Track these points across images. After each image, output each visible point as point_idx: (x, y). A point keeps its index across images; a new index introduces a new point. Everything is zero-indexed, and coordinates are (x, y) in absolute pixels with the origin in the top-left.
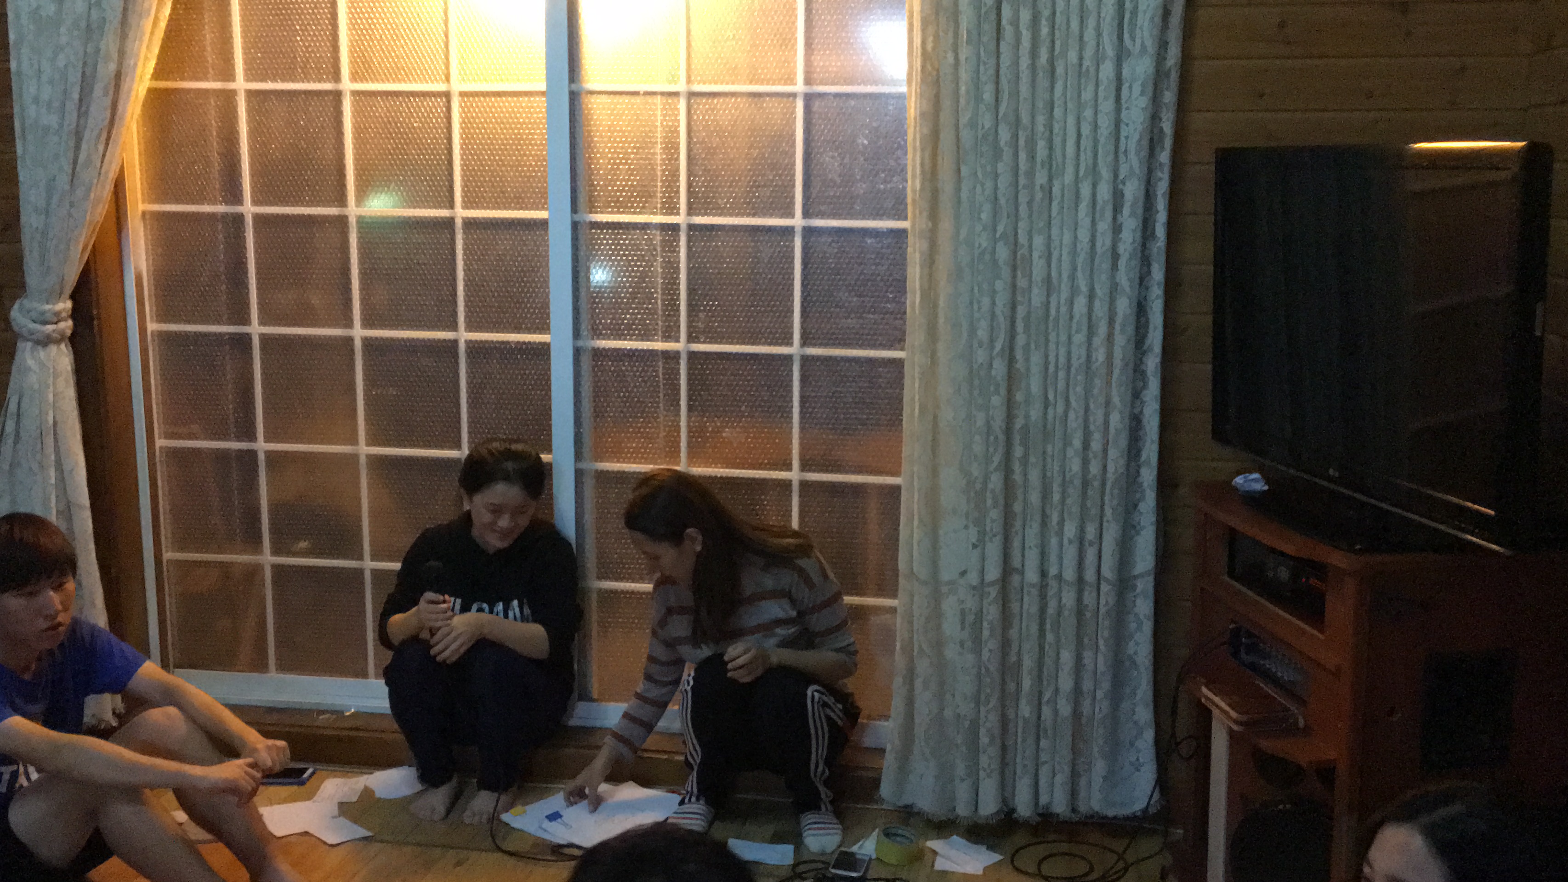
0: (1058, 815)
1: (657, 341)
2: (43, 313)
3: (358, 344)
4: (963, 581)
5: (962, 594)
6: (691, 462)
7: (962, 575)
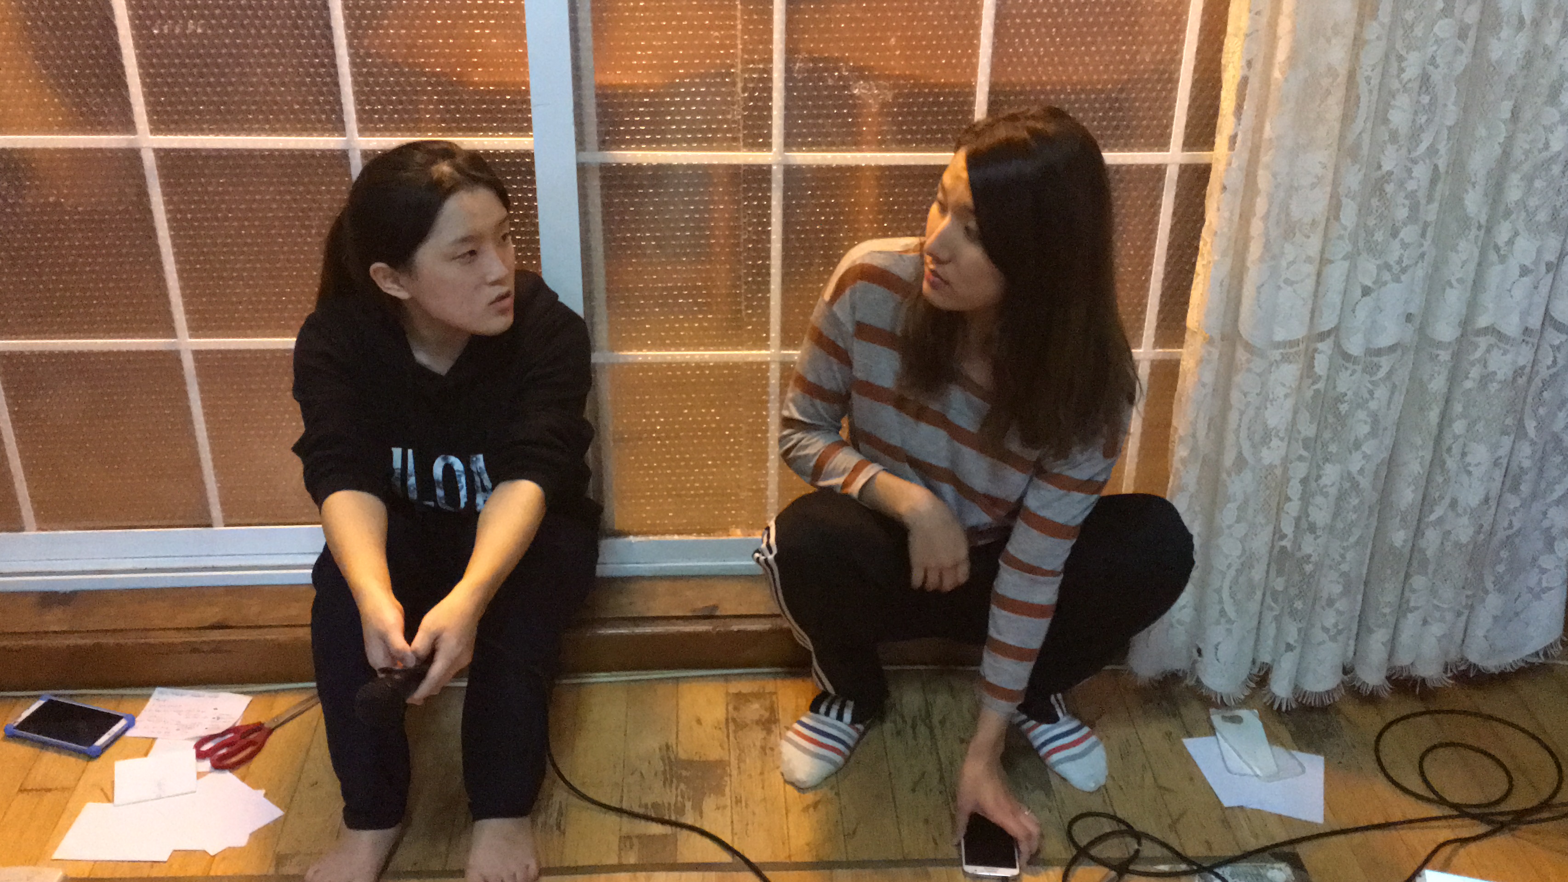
0: (1423, 680)
4: (1325, 347)
5: (1321, 365)
6: (790, 142)
7: (1323, 336)
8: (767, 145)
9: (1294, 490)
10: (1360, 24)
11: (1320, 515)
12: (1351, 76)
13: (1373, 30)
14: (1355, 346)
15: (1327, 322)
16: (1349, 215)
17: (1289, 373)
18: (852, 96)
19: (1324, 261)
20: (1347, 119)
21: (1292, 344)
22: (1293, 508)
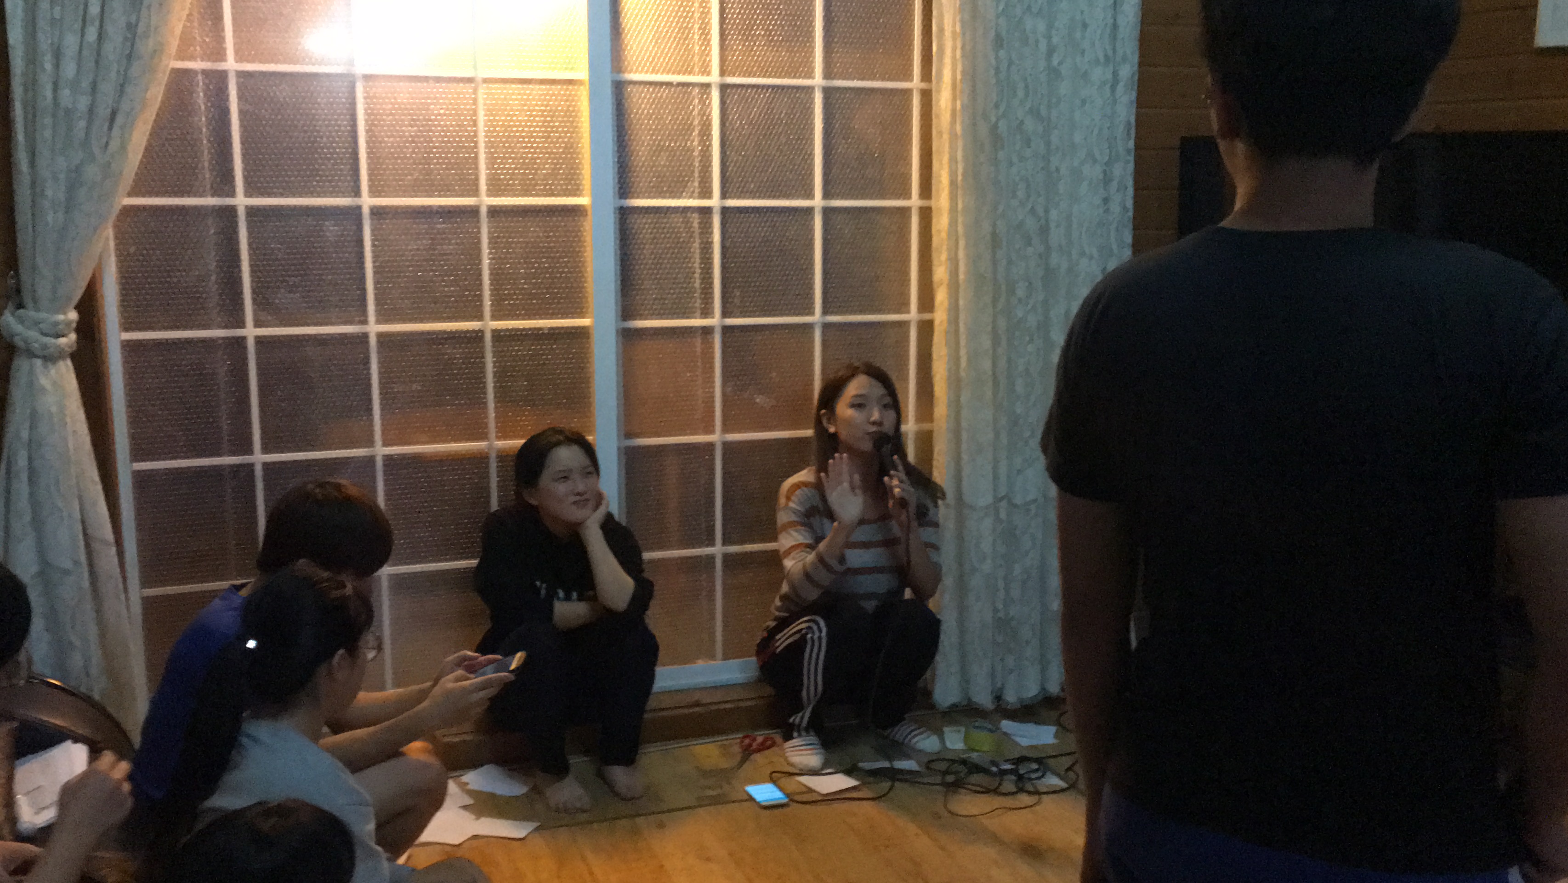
1: (695, 318)
2: (56, 324)
3: (373, 341)
4: (1004, 504)
5: (1003, 515)
6: (726, 429)
7: (1002, 498)
8: (712, 432)
9: (1001, 584)
10: (994, 350)
11: (1015, 593)
12: (994, 374)
13: (1000, 350)
14: (1018, 500)
15: (1003, 491)
16: (1004, 439)
17: (988, 523)
18: (755, 403)
19: (996, 462)
20: (995, 394)
21: (987, 507)
22: (1001, 594)
